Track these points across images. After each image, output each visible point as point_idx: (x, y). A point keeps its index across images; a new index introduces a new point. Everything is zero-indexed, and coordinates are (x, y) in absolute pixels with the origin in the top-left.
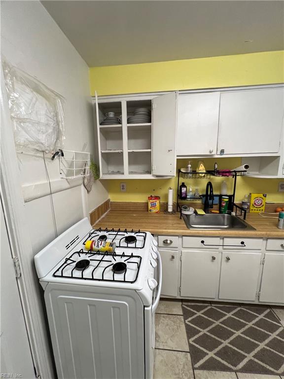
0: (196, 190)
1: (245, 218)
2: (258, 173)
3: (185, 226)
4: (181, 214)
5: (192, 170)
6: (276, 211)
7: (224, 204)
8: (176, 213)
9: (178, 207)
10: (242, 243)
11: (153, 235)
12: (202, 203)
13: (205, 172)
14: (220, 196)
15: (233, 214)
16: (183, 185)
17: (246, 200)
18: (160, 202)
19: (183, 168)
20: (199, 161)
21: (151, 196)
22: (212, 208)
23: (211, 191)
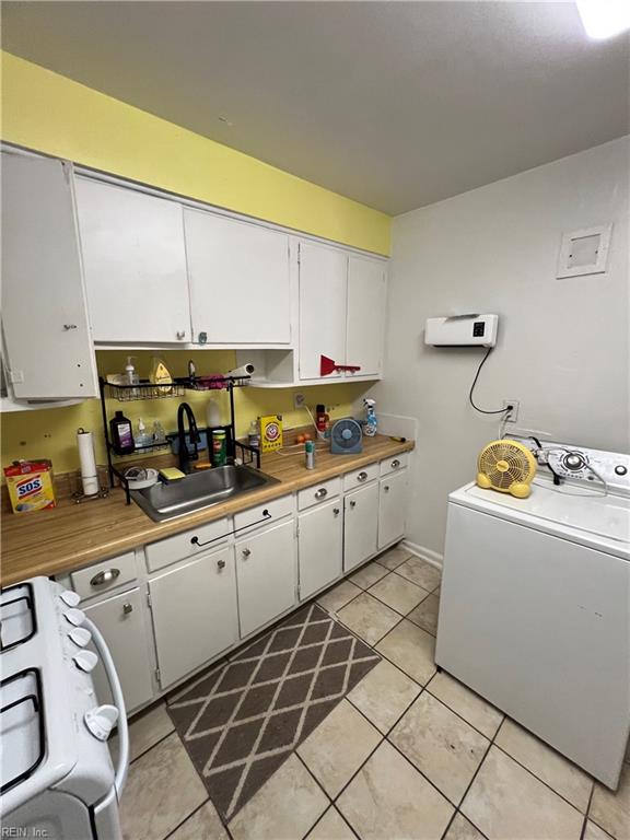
0: (155, 425)
1: (259, 466)
2: (264, 379)
3: (146, 518)
4: (127, 490)
5: (137, 377)
6: (297, 442)
7: (219, 447)
8: (111, 492)
9: (115, 476)
10: (265, 513)
11: (52, 578)
12: (172, 453)
13: (170, 382)
14: (209, 431)
15: (239, 461)
16: (120, 418)
17: (254, 432)
18: (52, 476)
19: (110, 373)
20: (152, 357)
21: (16, 464)
22: (197, 458)
23: (192, 424)
